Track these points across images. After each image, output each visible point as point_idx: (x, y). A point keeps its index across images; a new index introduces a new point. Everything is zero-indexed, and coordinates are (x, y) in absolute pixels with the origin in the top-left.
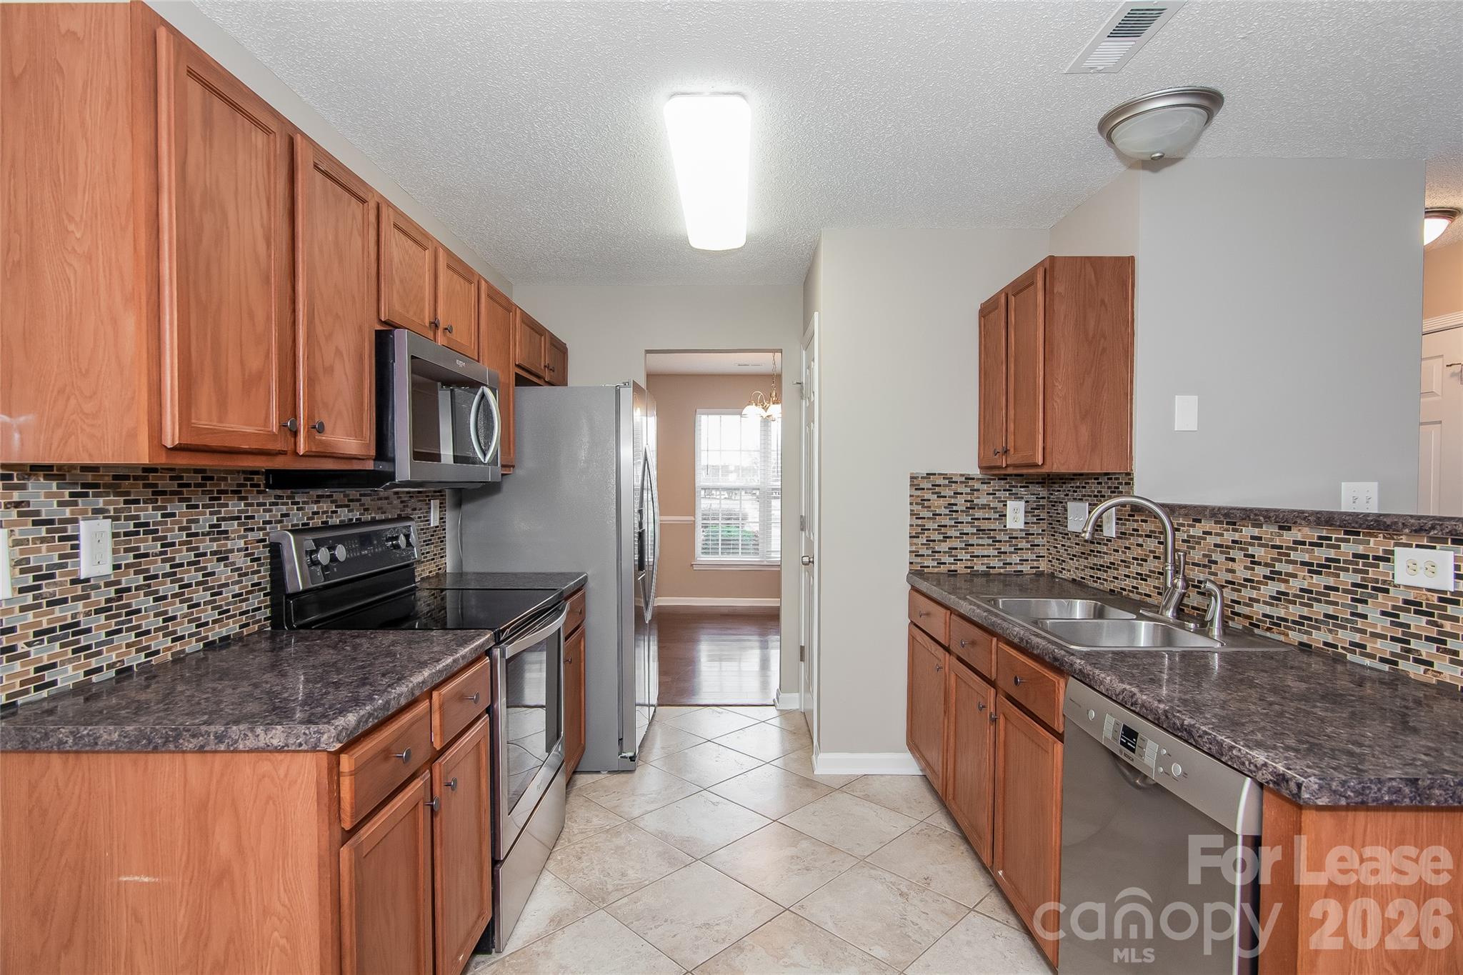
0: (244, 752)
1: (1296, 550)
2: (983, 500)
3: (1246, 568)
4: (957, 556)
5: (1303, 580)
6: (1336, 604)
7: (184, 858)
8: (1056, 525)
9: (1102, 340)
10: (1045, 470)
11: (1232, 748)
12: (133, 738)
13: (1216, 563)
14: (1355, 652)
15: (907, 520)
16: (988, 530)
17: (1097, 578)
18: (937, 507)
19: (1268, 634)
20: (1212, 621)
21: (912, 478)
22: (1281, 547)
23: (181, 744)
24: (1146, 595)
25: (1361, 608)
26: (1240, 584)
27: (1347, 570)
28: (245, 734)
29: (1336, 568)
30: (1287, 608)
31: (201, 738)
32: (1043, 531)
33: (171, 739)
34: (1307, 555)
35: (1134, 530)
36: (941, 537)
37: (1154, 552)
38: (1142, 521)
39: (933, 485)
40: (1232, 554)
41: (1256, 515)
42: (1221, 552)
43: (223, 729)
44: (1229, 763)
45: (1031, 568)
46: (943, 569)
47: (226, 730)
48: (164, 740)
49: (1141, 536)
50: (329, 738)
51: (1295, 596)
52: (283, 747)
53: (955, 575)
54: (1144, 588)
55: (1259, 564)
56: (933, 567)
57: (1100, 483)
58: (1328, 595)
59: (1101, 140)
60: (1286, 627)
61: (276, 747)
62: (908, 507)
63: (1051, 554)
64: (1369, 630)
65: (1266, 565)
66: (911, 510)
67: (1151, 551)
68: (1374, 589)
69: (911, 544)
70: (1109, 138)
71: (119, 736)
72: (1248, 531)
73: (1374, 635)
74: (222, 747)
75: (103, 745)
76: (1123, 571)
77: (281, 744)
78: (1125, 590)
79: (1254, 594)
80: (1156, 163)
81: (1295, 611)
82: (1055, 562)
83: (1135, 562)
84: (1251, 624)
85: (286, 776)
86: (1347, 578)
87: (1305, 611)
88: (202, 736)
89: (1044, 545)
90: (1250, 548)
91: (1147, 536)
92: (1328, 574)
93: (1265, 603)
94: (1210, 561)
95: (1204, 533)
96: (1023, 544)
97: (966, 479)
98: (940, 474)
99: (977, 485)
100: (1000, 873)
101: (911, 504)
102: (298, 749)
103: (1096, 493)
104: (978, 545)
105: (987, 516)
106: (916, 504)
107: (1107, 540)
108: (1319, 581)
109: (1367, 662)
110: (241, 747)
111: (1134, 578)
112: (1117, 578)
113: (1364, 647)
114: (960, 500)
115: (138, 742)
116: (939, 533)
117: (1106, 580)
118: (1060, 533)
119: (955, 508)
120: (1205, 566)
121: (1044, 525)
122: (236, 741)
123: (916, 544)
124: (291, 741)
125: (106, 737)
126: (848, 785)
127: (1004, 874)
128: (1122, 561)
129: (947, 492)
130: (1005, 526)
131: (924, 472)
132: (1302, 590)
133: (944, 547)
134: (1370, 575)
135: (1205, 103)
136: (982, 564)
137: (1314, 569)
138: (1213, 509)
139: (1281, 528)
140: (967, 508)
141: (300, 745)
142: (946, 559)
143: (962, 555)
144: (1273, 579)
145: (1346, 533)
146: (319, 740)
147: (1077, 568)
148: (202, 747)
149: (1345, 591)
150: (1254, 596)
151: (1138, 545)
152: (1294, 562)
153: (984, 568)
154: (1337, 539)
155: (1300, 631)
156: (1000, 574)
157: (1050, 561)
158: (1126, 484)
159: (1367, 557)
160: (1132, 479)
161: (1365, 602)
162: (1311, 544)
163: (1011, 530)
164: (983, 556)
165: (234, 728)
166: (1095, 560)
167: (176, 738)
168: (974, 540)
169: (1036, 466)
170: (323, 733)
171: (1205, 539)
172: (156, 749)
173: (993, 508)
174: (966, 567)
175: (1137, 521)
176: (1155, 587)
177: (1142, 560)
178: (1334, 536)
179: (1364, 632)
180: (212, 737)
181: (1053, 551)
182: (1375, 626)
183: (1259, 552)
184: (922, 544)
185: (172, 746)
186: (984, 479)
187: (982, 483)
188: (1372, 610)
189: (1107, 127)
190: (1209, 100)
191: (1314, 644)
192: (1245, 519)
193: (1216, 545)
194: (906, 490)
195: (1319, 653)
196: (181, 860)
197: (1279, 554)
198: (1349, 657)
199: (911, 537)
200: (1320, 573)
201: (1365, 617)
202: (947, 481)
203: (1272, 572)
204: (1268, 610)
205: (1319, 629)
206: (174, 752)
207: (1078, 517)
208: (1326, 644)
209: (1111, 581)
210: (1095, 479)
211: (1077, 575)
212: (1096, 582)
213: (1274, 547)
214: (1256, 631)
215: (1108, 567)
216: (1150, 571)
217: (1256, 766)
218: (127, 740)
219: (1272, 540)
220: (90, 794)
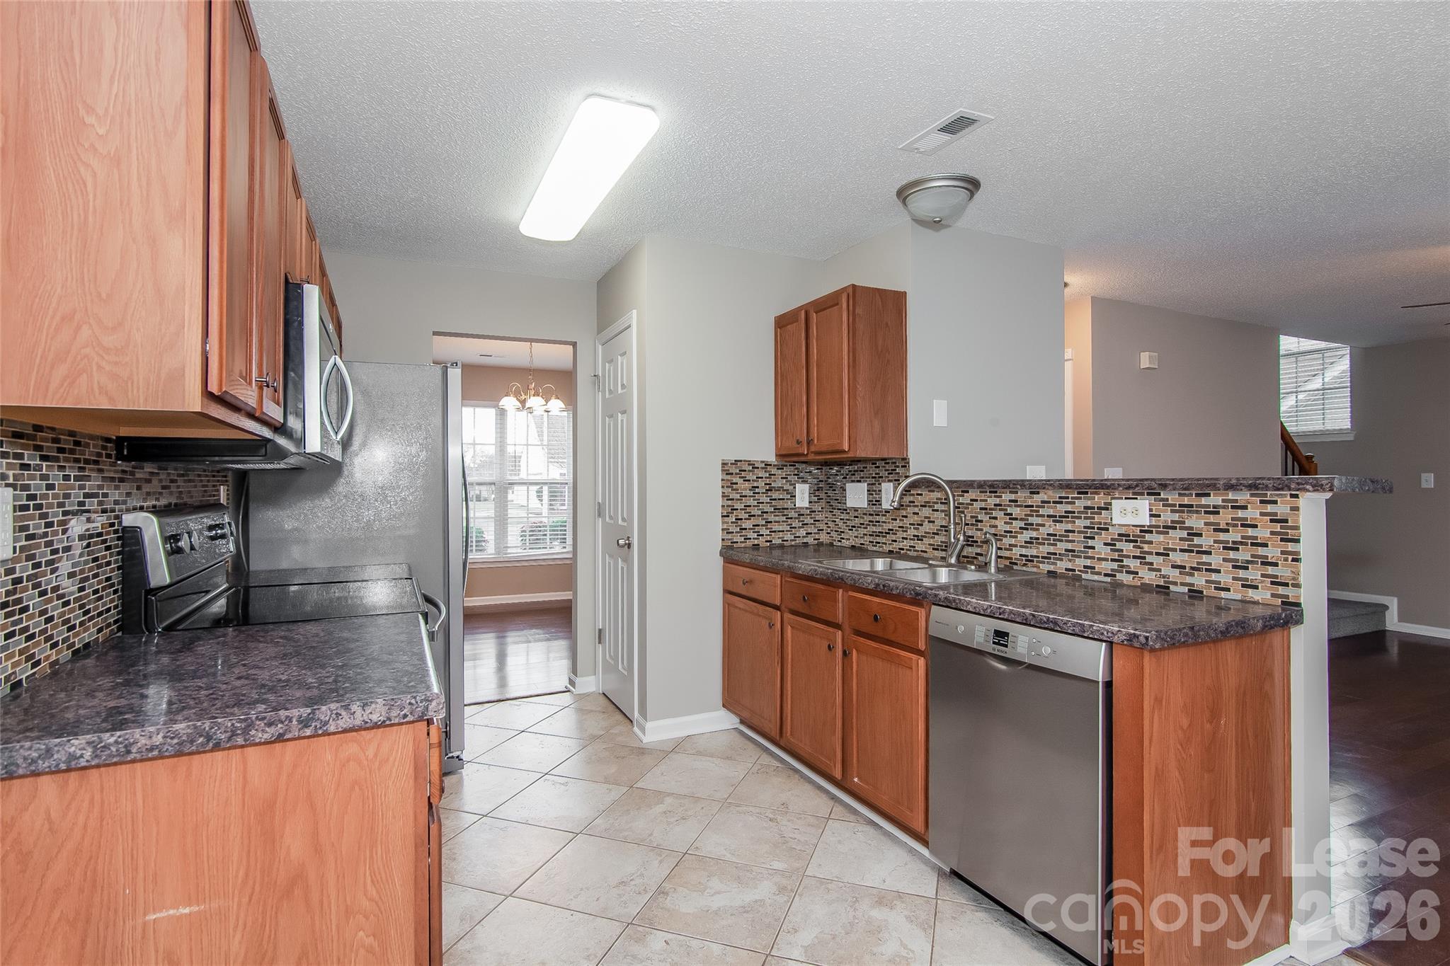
0: (334, 733)
1: (1044, 507)
2: (778, 484)
3: (1005, 523)
4: (759, 532)
5: (1050, 527)
6: (1074, 541)
7: (241, 873)
8: (834, 503)
9: (887, 354)
10: (851, 455)
11: (1091, 626)
12: (184, 738)
13: (981, 521)
14: (1087, 572)
15: (720, 501)
16: (783, 509)
17: (876, 542)
18: (743, 490)
19: (1024, 568)
20: (990, 562)
21: (724, 464)
22: (1032, 506)
23: (253, 736)
24: (922, 551)
25: (1091, 543)
26: (1001, 535)
27: (1080, 518)
28: (337, 714)
29: (1072, 517)
30: (1038, 548)
31: (280, 726)
32: (822, 508)
33: (239, 732)
34: (1052, 510)
35: (910, 502)
36: (747, 516)
37: (929, 518)
38: (918, 494)
39: (740, 471)
40: (994, 514)
41: (1014, 484)
42: (985, 513)
43: (309, 710)
44: (1091, 636)
45: (814, 539)
46: (749, 543)
47: (313, 712)
48: (229, 734)
49: (917, 506)
50: (438, 704)
51: (1043, 539)
52: (384, 721)
53: (758, 549)
54: (920, 546)
55: (1016, 519)
56: (741, 542)
57: (878, 467)
58: (1068, 536)
59: (899, 203)
60: (1038, 562)
61: (376, 723)
62: (720, 490)
63: (829, 527)
64: (1096, 556)
65: (1021, 519)
66: (723, 493)
67: (926, 518)
68: (1098, 528)
69: (723, 523)
70: (904, 202)
71: (164, 737)
72: (1007, 497)
73: (1099, 559)
74: (308, 732)
75: (139, 752)
76: (901, 534)
77: (382, 718)
78: (903, 549)
79: (1013, 541)
80: (936, 224)
81: (1044, 550)
82: (834, 534)
83: (912, 527)
84: (1010, 563)
85: (376, 755)
86: (1080, 523)
87: (1052, 549)
88: (282, 722)
89: (822, 521)
90: (1009, 509)
91: (921, 506)
92: (1067, 522)
93: (1021, 547)
94: (976, 521)
95: (972, 500)
96: (808, 520)
97: (765, 465)
98: (745, 461)
99: (774, 471)
100: (856, 780)
101: (723, 487)
102: (402, 721)
103: (874, 475)
104: (775, 522)
105: (781, 497)
106: (727, 487)
107: (886, 512)
108: (1061, 527)
109: (1096, 577)
110: (332, 728)
111: (911, 539)
112: (896, 541)
113: (1094, 568)
114: (761, 483)
115: (192, 742)
116: (745, 513)
117: (886, 544)
118: (838, 509)
119: (757, 490)
120: (972, 525)
121: (823, 503)
122: (326, 723)
123: (727, 523)
124: (394, 713)
125: (144, 742)
126: (679, 746)
127: (860, 779)
128: (899, 527)
129: (751, 476)
130: (795, 505)
131: (733, 458)
132: (1048, 535)
133: (748, 524)
134: (1096, 520)
135: (970, 187)
136: (779, 538)
137: (1057, 519)
138: (980, 481)
139: (1031, 493)
140: (766, 490)
141: (405, 716)
142: (752, 535)
143: (764, 531)
144: (1027, 529)
145: (1079, 493)
146: (427, 708)
147: (856, 537)
148: (281, 735)
149: (1079, 532)
150: (1013, 543)
151: (914, 513)
152: (1043, 516)
153: (780, 541)
154: (1072, 498)
155: (1048, 563)
156: (792, 546)
157: (828, 533)
158: (902, 467)
159: (1093, 508)
160: (908, 463)
161: (1093, 538)
162: (1054, 502)
163: (799, 508)
164: (779, 531)
165: (324, 708)
166: (874, 529)
167: (246, 731)
168: (772, 518)
169: (844, 452)
170: (431, 701)
171: (972, 505)
172: (217, 747)
173: (785, 490)
174: (766, 541)
175: (913, 495)
176: (930, 545)
177: (918, 525)
178: (1070, 496)
179: (1093, 558)
180: (294, 722)
181: (830, 524)
182: (1100, 553)
183: (1016, 511)
184: (732, 523)
185: (240, 741)
186: (778, 465)
187: (778, 469)
188: (1098, 543)
189: (903, 194)
190: (972, 185)
191: (1059, 571)
192: (1006, 488)
193: (981, 509)
194: (718, 475)
195: (1062, 576)
196: (237, 876)
197: (1031, 511)
198: (1084, 576)
199: (722, 516)
200: (1062, 522)
201: (1093, 548)
202: (751, 467)
203: (1025, 524)
204: (1024, 551)
205: (1062, 560)
206: (242, 747)
207: (856, 495)
208: (1066, 569)
209: (890, 544)
210: (873, 464)
211: (857, 542)
212: (876, 546)
213: (1026, 506)
214: (1015, 567)
215: (886, 533)
216: (925, 533)
217: (1113, 633)
218: (176, 741)
219: (1025, 502)
220: (102, 820)
